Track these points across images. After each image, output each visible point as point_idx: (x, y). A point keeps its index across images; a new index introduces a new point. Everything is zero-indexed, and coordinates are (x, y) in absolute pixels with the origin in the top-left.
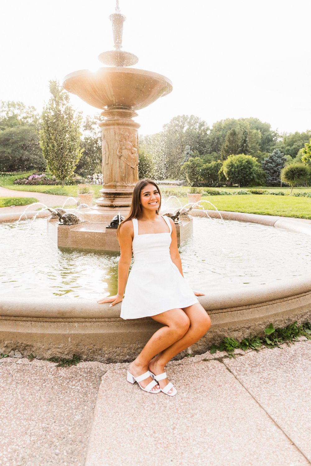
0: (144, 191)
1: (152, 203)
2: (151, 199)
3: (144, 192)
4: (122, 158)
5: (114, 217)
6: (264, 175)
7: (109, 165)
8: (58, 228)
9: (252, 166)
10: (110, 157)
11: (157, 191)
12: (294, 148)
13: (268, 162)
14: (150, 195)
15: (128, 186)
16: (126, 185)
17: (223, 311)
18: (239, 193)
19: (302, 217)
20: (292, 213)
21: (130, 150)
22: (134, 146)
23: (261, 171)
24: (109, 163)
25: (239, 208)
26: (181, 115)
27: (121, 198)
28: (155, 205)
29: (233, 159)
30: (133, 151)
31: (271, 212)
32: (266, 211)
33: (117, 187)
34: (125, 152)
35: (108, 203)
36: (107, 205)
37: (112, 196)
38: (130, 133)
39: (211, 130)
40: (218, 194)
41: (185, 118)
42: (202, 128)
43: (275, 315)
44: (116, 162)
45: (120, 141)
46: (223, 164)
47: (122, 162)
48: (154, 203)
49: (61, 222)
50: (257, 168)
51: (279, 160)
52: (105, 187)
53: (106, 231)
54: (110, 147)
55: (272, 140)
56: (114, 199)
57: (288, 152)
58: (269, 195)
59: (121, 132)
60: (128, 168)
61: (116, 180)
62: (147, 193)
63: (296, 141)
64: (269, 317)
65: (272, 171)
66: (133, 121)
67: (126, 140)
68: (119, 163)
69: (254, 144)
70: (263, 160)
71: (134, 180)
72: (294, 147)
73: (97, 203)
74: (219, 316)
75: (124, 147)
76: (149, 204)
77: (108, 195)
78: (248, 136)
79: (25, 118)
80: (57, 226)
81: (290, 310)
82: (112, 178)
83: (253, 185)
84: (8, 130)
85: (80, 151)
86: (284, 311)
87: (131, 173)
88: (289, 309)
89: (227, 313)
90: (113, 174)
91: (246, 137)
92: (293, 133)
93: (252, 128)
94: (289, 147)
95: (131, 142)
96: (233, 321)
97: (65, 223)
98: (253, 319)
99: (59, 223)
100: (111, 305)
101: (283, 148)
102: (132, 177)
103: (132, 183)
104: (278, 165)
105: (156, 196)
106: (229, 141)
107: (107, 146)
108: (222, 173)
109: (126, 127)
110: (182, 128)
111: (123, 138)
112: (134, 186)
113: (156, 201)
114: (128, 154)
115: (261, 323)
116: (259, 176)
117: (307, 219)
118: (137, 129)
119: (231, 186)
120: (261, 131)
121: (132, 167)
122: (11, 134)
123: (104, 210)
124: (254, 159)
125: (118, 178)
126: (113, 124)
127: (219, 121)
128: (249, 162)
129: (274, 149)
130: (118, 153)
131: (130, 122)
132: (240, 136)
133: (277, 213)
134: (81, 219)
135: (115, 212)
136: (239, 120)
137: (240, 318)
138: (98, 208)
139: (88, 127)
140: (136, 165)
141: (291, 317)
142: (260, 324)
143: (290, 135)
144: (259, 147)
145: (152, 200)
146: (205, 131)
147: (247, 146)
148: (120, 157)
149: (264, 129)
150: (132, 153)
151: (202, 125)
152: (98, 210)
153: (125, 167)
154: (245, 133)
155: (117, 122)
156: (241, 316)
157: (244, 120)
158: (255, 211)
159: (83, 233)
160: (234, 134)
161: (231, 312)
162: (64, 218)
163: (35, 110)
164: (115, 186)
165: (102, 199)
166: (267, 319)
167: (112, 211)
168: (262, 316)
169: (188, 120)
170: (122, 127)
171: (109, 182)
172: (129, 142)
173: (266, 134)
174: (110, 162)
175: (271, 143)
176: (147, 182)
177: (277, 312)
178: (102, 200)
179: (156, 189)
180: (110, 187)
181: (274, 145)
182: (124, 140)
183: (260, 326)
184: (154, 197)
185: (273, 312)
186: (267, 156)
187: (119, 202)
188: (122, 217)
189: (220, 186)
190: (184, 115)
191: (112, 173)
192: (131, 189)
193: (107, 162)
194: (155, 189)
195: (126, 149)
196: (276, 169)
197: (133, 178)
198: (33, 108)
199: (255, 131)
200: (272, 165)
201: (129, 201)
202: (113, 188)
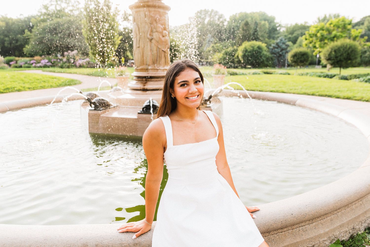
0: (180, 79)
1: (191, 98)
2: (190, 92)
3: (179, 81)
4: (153, 41)
5: (146, 101)
6: (272, 59)
7: (140, 48)
8: (89, 114)
9: (262, 51)
10: (141, 40)
11: (200, 79)
12: (295, 37)
13: (274, 48)
14: (188, 85)
15: (160, 69)
16: (158, 68)
17: (283, 230)
18: (254, 74)
19: (313, 95)
20: (304, 91)
21: (161, 33)
22: (165, 29)
23: (269, 54)
24: (140, 46)
25: (257, 87)
26: (203, 9)
27: (153, 81)
28: (195, 101)
29: (247, 45)
30: (164, 35)
31: (285, 91)
32: (280, 89)
33: (149, 71)
34: (155, 35)
35: (140, 86)
36: (139, 88)
37: (144, 79)
38: (160, 16)
39: (228, 22)
40: (236, 74)
41: (206, 12)
42: (221, 20)
43: (341, 226)
44: (147, 45)
45: (150, 23)
46: (238, 49)
47: (153, 45)
48: (193, 98)
49: (92, 107)
50: (266, 53)
51: (284, 46)
52: (137, 70)
53: (138, 116)
54: (140, 31)
55: (276, 30)
56: (146, 83)
57: (290, 40)
58: (278, 75)
59: (152, 14)
60: (159, 51)
61: (148, 63)
62: (183, 83)
63: (296, 31)
64: (334, 230)
65: (278, 55)
66: (164, 4)
67: (157, 23)
68: (151, 46)
69: (263, 33)
70: (270, 45)
71: (166, 63)
72: (294, 35)
73: (129, 87)
74: (278, 237)
75: (154, 30)
76: (187, 98)
77: (140, 78)
78: (259, 26)
79: (71, 11)
80: (88, 111)
81: (355, 218)
82: (143, 61)
83: (263, 66)
84: (56, 20)
85: (118, 38)
86: (349, 220)
87: (163, 55)
88: (355, 216)
89: (287, 232)
90: (145, 58)
91: (257, 27)
92: (294, 24)
93: (261, 20)
94: (290, 36)
95: (162, 25)
96: (295, 241)
97: (96, 108)
98: (318, 236)
99: (90, 108)
100: (134, 236)
101: (285, 36)
102: (163, 60)
103: (164, 67)
104: (282, 50)
105: (198, 87)
106: (243, 30)
107: (137, 29)
108: (238, 57)
109: (156, 9)
110: (204, 19)
111: (154, 21)
112: (166, 69)
113: (198, 94)
114: (160, 38)
115: (326, 239)
116: (268, 59)
117: (316, 95)
118: (167, 12)
119: (245, 67)
120: (268, 22)
121: (163, 51)
122: (59, 24)
123: (137, 94)
124: (263, 45)
125: (149, 61)
126: (144, 6)
127: (234, 14)
128: (259, 48)
129: (278, 37)
130: (149, 36)
131: (160, 5)
132: (252, 26)
133: (290, 91)
134: (113, 104)
135: (146, 95)
136: (251, 13)
137: (303, 236)
138: (130, 91)
139: (126, 19)
140: (167, 48)
141: (355, 225)
142: (325, 241)
143: (291, 26)
144: (266, 35)
145: (191, 94)
146: (223, 22)
147: (257, 34)
148: (151, 40)
149: (271, 21)
150: (163, 36)
151: (221, 17)
152: (131, 94)
153: (157, 50)
154: (256, 24)
155: (147, 3)
156: (303, 233)
157: (254, 13)
158: (272, 89)
159: (114, 119)
160: (247, 24)
161: (292, 230)
162: (94, 103)
163: (80, 4)
164: (147, 70)
165: (135, 82)
166: (333, 233)
167: (144, 94)
168: (327, 230)
169: (209, 13)
170: (152, 9)
171: (141, 65)
172: (159, 25)
173: (272, 24)
174: (142, 45)
175: (276, 32)
176: (184, 65)
177: (342, 223)
178: (134, 84)
179: (199, 76)
180: (142, 70)
181: (279, 33)
182: (154, 23)
183: (325, 242)
184: (193, 88)
185: (338, 224)
186: (273, 43)
187: (150, 85)
188: (154, 101)
189: (236, 67)
190: (205, 9)
191: (143, 56)
192: (163, 72)
193: (138, 46)
194: (197, 75)
195: (157, 31)
196: (281, 53)
197: (164, 62)
198: (78, 2)
199: (263, 22)
200: (279, 50)
201: (161, 85)
202: (146, 72)
